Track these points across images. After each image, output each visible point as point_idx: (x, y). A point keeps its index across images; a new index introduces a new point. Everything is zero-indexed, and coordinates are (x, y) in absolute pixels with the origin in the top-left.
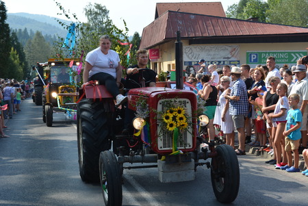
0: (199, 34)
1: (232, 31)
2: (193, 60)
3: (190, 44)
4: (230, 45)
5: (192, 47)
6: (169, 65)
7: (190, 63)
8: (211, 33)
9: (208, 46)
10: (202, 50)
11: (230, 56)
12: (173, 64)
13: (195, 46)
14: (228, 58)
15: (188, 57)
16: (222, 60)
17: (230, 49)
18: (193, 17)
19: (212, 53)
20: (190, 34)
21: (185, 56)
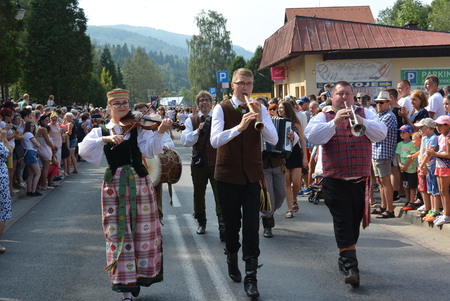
0: (335, 47)
1: (380, 42)
2: (329, 80)
3: (325, 59)
4: (379, 60)
5: (328, 63)
6: (297, 88)
8: (351, 44)
9: (348, 63)
10: (341, 67)
11: (378, 75)
12: (303, 87)
13: (332, 62)
14: (376, 78)
15: (322, 76)
16: (368, 80)
17: (378, 66)
18: (328, 24)
19: (355, 71)
20: (326, 47)
21: (318, 75)
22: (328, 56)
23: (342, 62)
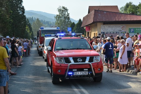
0: (107, 20)
1: (122, 19)
2: (105, 31)
3: (104, 24)
4: (122, 25)
5: (105, 25)
6: (94, 34)
7: (104, 32)
8: (113, 19)
9: (112, 25)
10: (109, 27)
11: (121, 30)
12: (96, 33)
13: (106, 25)
14: (121, 31)
15: (103, 30)
16: (118, 31)
17: (121, 27)
18: (105, 12)
19: (114, 28)
20: (104, 20)
21: (101, 29)
22: (105, 23)
23: (109, 25)
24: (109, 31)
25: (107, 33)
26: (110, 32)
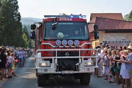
0: (110, 28)
1: (126, 27)
2: (107, 40)
4: (126, 33)
5: (107, 34)
6: (96, 43)
7: (106, 42)
9: (114, 34)
10: (112, 36)
11: (125, 39)
12: (98, 42)
13: (109, 34)
14: (125, 40)
15: (105, 39)
16: (122, 40)
17: (125, 35)
18: (107, 20)
19: (117, 37)
20: (106, 28)
21: (103, 38)
22: (107, 31)
23: (112, 34)
24: (112, 40)
25: (109, 43)
26: (113, 42)
